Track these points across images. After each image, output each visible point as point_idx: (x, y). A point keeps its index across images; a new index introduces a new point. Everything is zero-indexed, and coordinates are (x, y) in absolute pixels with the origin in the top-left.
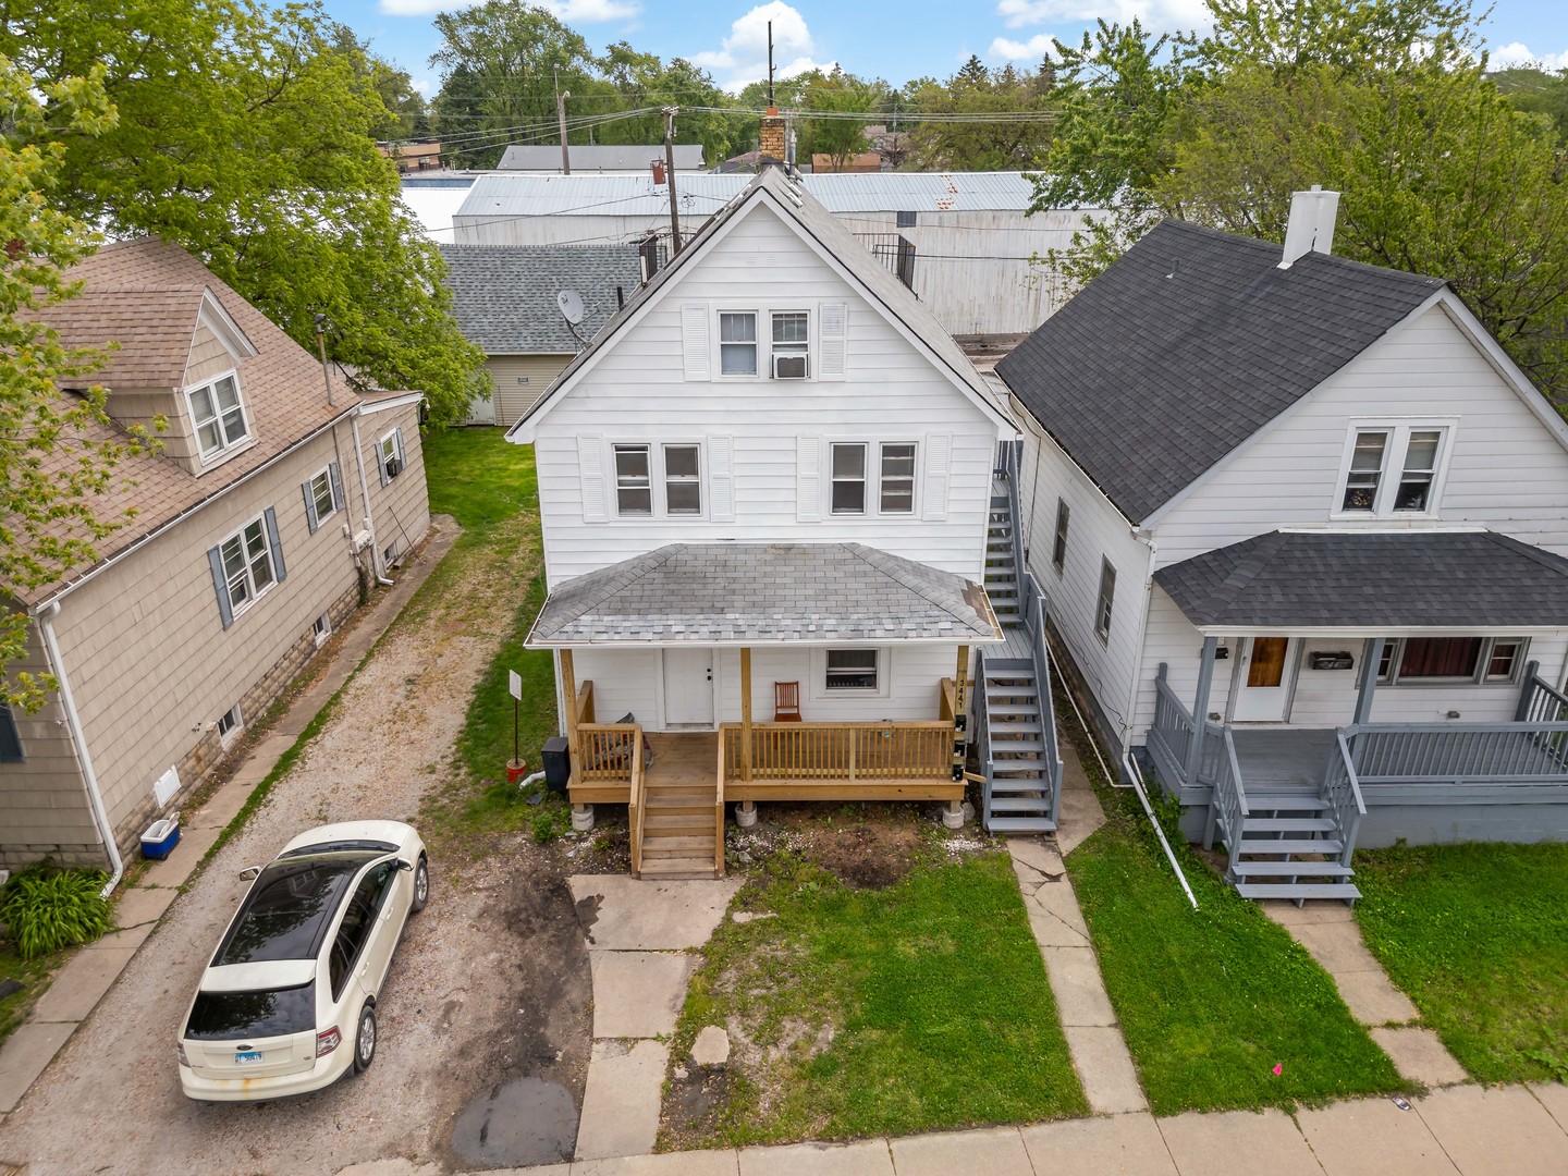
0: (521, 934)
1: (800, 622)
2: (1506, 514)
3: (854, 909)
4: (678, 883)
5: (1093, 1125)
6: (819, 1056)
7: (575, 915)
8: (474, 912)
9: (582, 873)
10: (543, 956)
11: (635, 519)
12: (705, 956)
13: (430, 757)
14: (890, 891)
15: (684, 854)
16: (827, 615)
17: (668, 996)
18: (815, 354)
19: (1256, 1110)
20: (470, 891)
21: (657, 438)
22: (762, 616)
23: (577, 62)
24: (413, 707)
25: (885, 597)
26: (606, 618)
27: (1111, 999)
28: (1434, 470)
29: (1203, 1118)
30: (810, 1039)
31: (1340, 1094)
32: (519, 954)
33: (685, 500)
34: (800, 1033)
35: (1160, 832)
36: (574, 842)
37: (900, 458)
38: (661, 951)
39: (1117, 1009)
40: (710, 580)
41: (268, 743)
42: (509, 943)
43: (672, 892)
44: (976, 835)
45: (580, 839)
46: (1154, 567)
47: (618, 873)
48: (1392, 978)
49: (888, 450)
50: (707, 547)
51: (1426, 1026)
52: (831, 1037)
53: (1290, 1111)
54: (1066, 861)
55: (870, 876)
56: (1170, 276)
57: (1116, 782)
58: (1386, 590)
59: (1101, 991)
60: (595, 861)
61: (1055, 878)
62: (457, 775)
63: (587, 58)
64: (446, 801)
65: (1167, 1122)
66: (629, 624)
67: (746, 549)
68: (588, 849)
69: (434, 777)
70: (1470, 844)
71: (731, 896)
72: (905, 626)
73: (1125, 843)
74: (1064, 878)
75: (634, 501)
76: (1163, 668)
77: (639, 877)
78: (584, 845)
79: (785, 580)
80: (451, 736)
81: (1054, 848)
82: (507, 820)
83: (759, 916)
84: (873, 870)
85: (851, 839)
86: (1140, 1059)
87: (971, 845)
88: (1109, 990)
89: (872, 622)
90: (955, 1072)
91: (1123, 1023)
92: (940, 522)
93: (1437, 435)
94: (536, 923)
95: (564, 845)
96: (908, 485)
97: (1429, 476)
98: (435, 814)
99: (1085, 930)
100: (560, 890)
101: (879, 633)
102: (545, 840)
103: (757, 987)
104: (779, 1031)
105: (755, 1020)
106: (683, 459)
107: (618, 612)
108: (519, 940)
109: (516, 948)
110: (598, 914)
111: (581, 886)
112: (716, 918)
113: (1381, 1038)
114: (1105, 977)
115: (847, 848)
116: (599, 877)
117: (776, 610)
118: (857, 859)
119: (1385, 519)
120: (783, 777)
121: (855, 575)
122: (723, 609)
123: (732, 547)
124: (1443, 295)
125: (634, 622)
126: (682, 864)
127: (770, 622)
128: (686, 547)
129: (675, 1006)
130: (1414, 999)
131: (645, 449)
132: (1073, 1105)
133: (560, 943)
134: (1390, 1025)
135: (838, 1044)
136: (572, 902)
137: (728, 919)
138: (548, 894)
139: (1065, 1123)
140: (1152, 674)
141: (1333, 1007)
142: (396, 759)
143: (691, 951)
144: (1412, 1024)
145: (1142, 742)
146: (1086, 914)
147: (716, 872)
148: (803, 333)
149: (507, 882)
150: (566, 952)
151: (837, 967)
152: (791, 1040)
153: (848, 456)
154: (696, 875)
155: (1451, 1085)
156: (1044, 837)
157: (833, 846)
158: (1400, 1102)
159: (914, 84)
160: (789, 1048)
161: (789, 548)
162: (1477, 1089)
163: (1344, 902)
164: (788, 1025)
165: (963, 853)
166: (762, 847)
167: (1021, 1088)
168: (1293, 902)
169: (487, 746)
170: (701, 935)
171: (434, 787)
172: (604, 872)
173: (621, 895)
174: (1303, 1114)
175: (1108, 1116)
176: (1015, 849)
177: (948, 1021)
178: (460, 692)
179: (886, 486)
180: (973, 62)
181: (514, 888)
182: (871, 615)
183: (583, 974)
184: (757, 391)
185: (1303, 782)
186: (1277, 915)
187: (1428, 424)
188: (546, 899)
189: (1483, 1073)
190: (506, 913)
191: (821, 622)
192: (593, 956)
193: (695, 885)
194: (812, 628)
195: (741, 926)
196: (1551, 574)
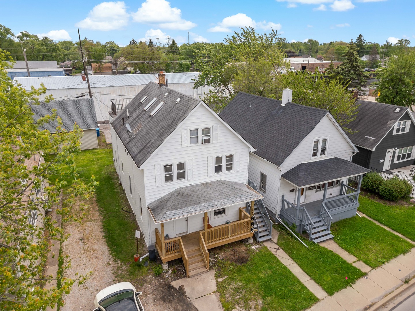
0: (169, 302)
1: (219, 202)
2: (337, 153)
3: (245, 270)
4: (199, 276)
5: (322, 302)
6: (262, 308)
7: (179, 293)
8: (152, 301)
9: (173, 281)
10: (179, 306)
11: (169, 183)
12: (219, 292)
13: (106, 260)
14: (249, 263)
15: (198, 268)
16: (224, 199)
17: (217, 306)
18: (212, 137)
19: (346, 288)
20: (146, 295)
21: (174, 162)
22: (210, 203)
23: (9, 36)
24: (88, 247)
25: (234, 192)
26: (173, 211)
27: (306, 273)
28: (326, 147)
29: (338, 293)
30: (257, 304)
31: (356, 279)
32: (173, 308)
33: (181, 176)
34: (254, 304)
35: (292, 233)
36: (166, 273)
37: (230, 158)
38: (207, 295)
39: (309, 276)
40: (193, 196)
41: (48, 270)
42: (168, 306)
43: (199, 279)
44: (256, 243)
45: (167, 272)
46: (281, 174)
47: (182, 278)
48: (348, 252)
49: (227, 157)
50: (187, 187)
51: (360, 260)
52: (261, 302)
53: (351, 286)
54: (277, 244)
55: (242, 261)
56: (250, 106)
57: (275, 223)
58: (326, 173)
59: (303, 272)
60: (174, 276)
61: (278, 249)
62: (118, 264)
63: (13, 35)
64: (121, 272)
65: (333, 296)
66: (179, 212)
67: (197, 186)
68: (171, 274)
69: (111, 266)
70: (342, 220)
71: (214, 275)
72: (242, 198)
73: (285, 237)
74: (279, 248)
75: (169, 179)
76: (283, 196)
77: (189, 277)
78: (169, 273)
79: (210, 192)
80: (107, 253)
81: (273, 242)
82: (142, 272)
83: (224, 278)
84: (241, 259)
85: (232, 253)
86: (320, 285)
87: (257, 246)
88: (305, 272)
89: (235, 199)
90: (291, 301)
91: (312, 278)
92: (238, 172)
93: (326, 140)
94: (171, 298)
95: (164, 275)
96: (231, 164)
97: (325, 148)
98: (120, 277)
99: (291, 259)
100: (171, 287)
101: (238, 201)
102: (158, 275)
103: (236, 296)
104: (250, 305)
105: (242, 304)
106: (181, 166)
107: (174, 209)
108: (170, 304)
109: (171, 307)
110: (185, 290)
111: (176, 284)
112: (214, 282)
113: (354, 265)
114: (302, 269)
115: (233, 255)
116: (178, 280)
117: (212, 200)
118: (237, 257)
119: (320, 158)
120: (214, 241)
121: (225, 188)
122: (200, 203)
123: (193, 186)
124: (328, 113)
125: (179, 211)
126: (199, 271)
127: (212, 204)
128: (182, 188)
129: (221, 308)
130: (354, 255)
131: (172, 165)
132: (317, 300)
133: (181, 301)
134: (354, 262)
135: (263, 303)
136: (176, 289)
137: (217, 282)
138: (168, 289)
139: (317, 304)
140: (281, 198)
141: (344, 262)
142: (95, 264)
143: (214, 292)
144: (357, 261)
145: (279, 213)
146: (289, 256)
147: (207, 271)
148: (209, 133)
149: (155, 289)
150: (184, 303)
151: (251, 285)
152: (253, 306)
153: (219, 160)
154: (203, 272)
155: (370, 271)
156: (269, 240)
157: (229, 256)
158: (365, 277)
159: (108, 43)
160: (254, 308)
161: (206, 184)
162: (374, 270)
163: (331, 239)
164: (250, 303)
165: (257, 249)
166: (213, 260)
167: (305, 300)
168: (323, 241)
169: (121, 253)
170: (214, 288)
171: (114, 269)
172: (179, 279)
173: (187, 283)
174: (353, 286)
175: (323, 299)
176: (266, 244)
177: (282, 290)
178: (100, 239)
179: (227, 165)
180: (133, 40)
181: (158, 290)
182: (234, 197)
183: (192, 307)
184: (199, 147)
185: (316, 215)
186: (322, 245)
187: (325, 138)
188: (169, 291)
189: (374, 267)
190: (161, 298)
191: (224, 201)
192: (192, 302)
193: (204, 275)
194: (223, 203)
195: (222, 282)
196: (349, 164)
